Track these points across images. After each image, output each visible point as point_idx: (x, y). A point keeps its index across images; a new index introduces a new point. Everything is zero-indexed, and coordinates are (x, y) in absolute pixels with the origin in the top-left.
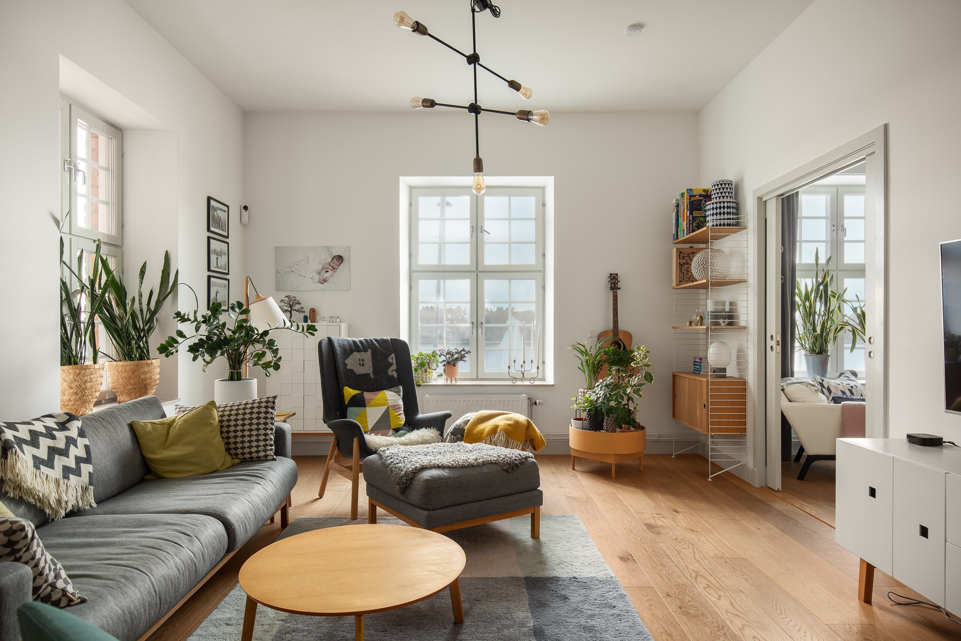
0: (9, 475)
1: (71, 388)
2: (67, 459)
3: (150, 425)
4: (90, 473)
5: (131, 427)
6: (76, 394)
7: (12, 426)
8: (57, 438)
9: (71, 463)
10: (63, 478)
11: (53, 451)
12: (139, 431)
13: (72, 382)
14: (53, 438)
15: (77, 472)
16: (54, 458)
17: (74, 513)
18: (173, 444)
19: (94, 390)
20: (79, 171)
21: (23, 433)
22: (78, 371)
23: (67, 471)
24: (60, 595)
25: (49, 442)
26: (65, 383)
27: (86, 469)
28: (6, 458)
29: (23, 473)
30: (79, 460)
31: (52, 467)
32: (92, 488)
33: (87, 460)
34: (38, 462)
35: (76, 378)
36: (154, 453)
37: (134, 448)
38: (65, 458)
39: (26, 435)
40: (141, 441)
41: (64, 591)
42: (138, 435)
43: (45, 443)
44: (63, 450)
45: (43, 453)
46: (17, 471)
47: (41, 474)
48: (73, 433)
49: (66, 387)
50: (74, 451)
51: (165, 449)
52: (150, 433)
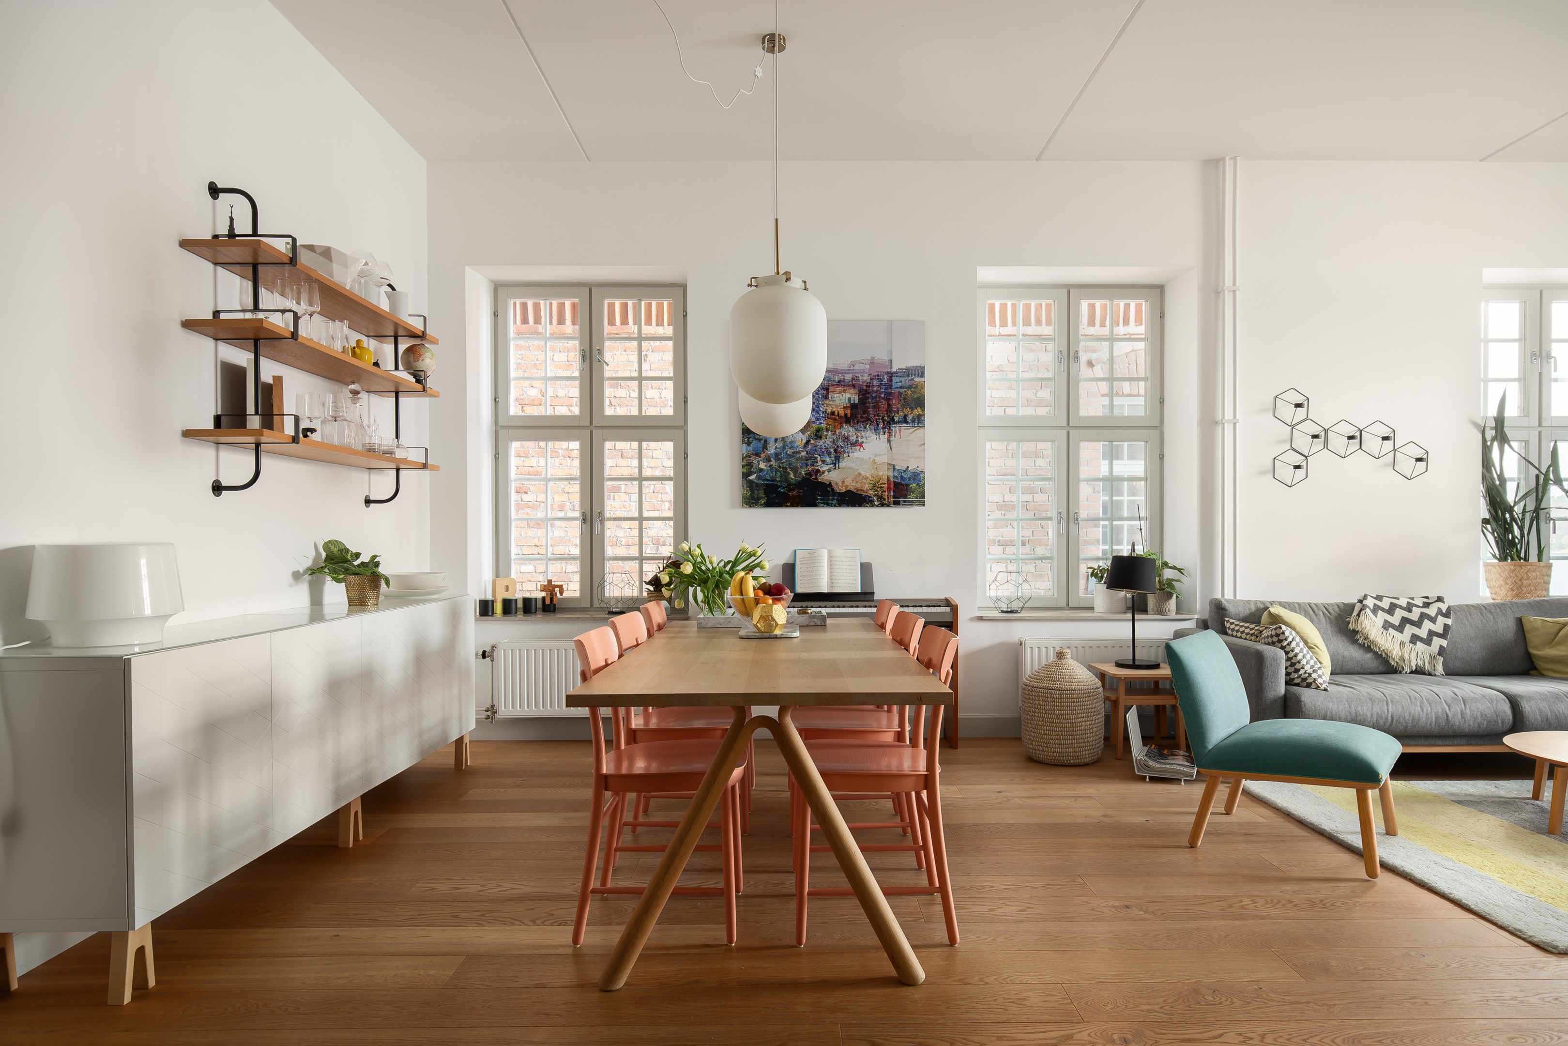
0: (1359, 628)
1: (1507, 584)
2: (1418, 629)
3: (1541, 622)
4: (1441, 646)
5: (1520, 622)
6: (1512, 590)
7: (1379, 598)
8: (1413, 612)
9: (1423, 633)
10: (1410, 643)
11: (1405, 621)
12: (1527, 626)
13: (1507, 578)
14: (1410, 611)
15: (1428, 642)
16: (1405, 626)
17: (1419, 671)
18: (1559, 644)
19: (1533, 588)
20: (1551, 358)
21: (1385, 604)
22: (1512, 567)
23: (1415, 639)
24: (1312, 681)
25: (1406, 614)
26: (1501, 579)
27: (1437, 642)
28: (1359, 617)
29: (1368, 628)
30: (1432, 634)
31: (1402, 632)
32: (1441, 659)
33: (1443, 636)
34: (1387, 625)
35: (1511, 575)
36: (1536, 648)
37: (1515, 640)
38: (1416, 628)
39: (1386, 605)
40: (1527, 635)
41: (1315, 680)
42: (1525, 629)
43: (1399, 614)
44: (1415, 622)
45: (1395, 620)
46: (1364, 625)
47: (1388, 634)
48: (1432, 611)
49: (1502, 583)
50: (1427, 625)
51: (1550, 648)
52: (1537, 629)
